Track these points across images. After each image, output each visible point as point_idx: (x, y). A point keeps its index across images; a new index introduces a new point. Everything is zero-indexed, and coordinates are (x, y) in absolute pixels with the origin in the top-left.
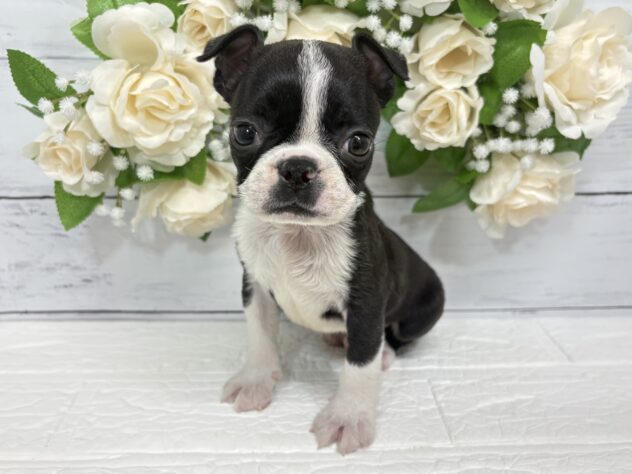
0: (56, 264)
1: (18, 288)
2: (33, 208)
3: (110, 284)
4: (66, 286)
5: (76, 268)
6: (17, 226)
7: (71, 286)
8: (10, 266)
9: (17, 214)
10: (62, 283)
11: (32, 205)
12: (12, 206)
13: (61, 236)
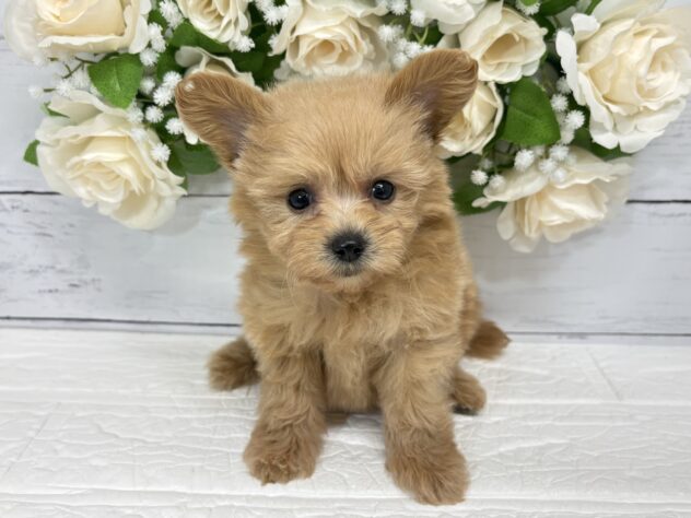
0: (40, 266)
2: (15, 204)
3: (99, 290)
4: (50, 291)
5: (62, 271)
7: (57, 291)
10: (47, 288)
11: (13, 200)
13: (44, 235)
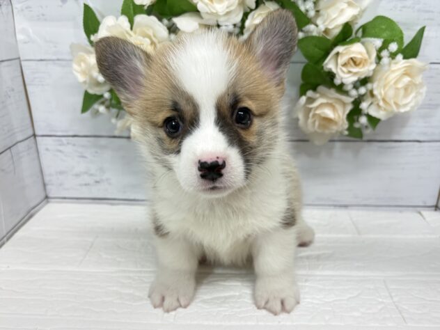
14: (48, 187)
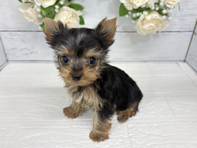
1: (14, 54)
2: (16, 34)
3: (37, 54)
4: (26, 54)
5: (29, 50)
6: (12, 38)
7: (27, 54)
8: (11, 49)
9: (12, 35)
12: (10, 33)
13: (23, 41)
14: (8, 56)
